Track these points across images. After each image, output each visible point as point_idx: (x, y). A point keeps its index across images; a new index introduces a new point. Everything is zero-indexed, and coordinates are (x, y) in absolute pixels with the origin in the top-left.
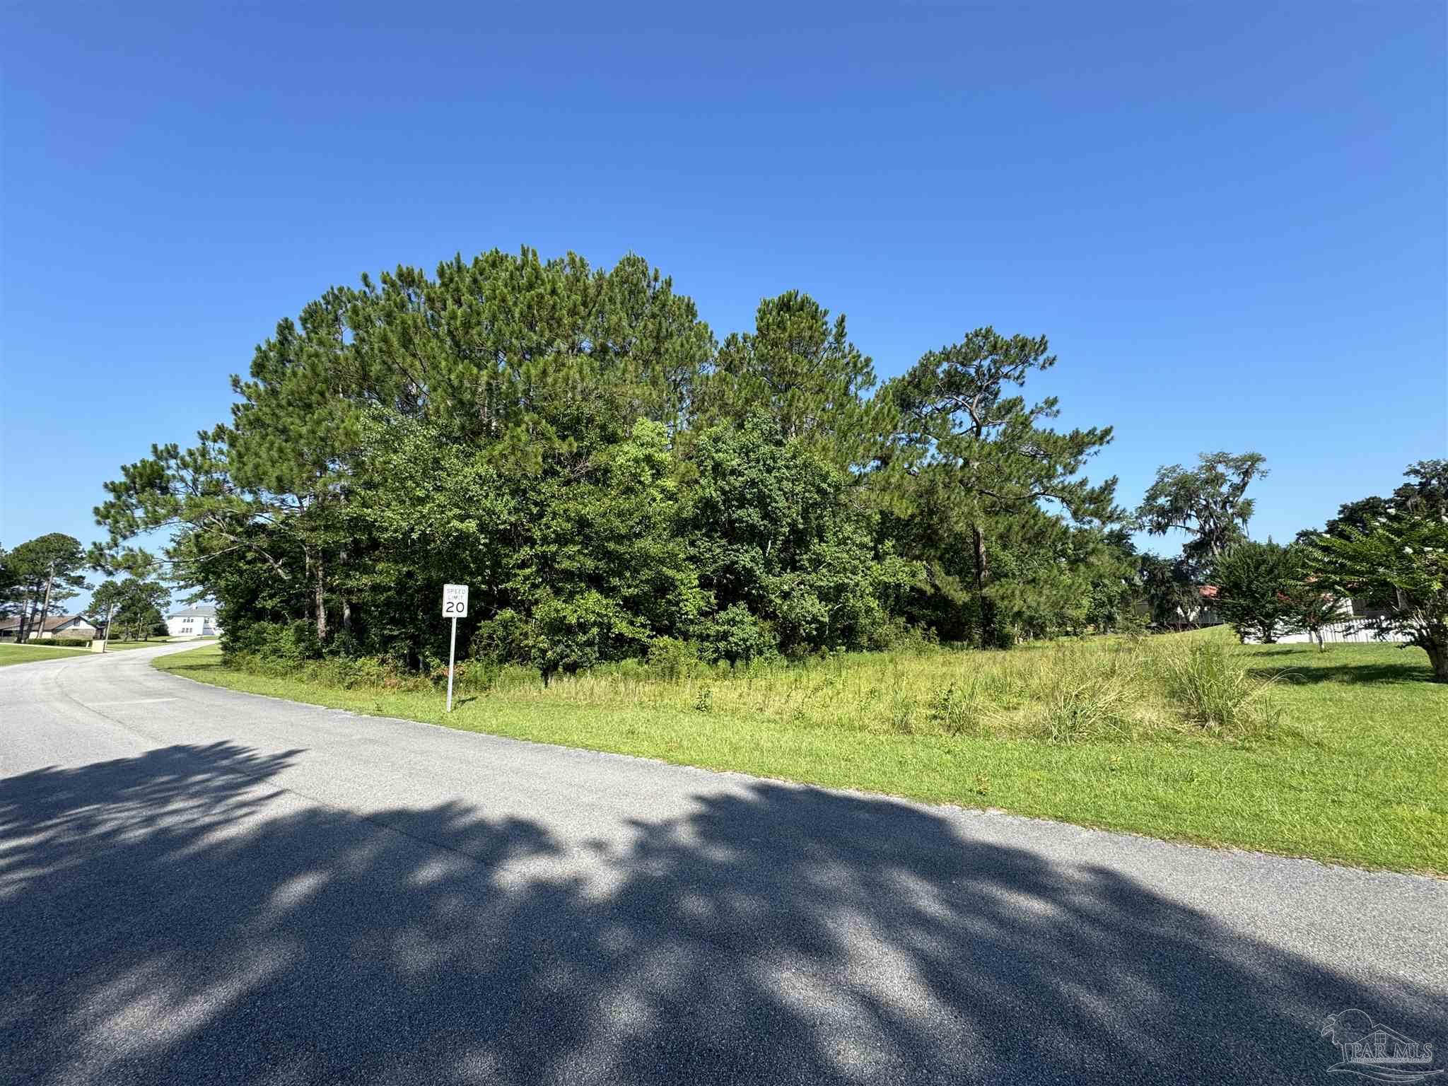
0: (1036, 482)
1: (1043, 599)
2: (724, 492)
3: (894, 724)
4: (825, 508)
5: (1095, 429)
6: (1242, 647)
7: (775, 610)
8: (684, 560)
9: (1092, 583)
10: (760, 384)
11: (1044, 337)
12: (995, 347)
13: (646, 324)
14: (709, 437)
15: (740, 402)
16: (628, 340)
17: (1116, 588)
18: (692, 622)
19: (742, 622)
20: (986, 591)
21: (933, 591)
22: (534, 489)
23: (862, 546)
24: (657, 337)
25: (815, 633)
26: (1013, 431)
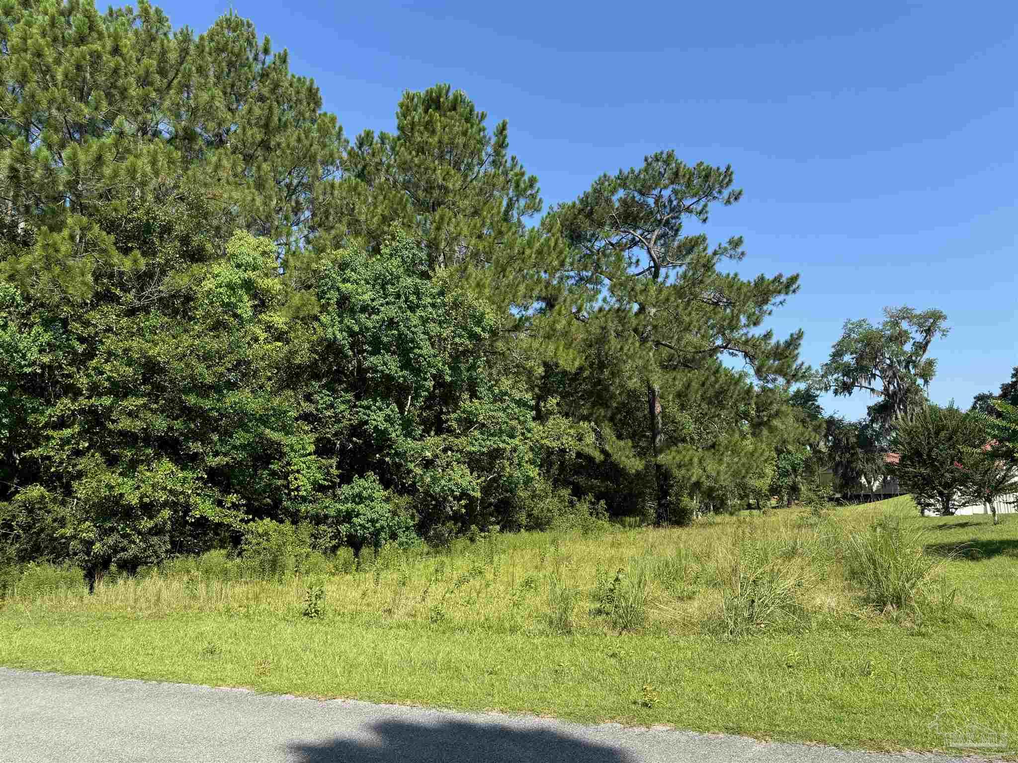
0: (718, 333)
1: (723, 468)
2: (352, 334)
3: (551, 622)
4: (479, 357)
5: (780, 276)
6: (924, 519)
7: (414, 483)
8: (297, 419)
9: (776, 449)
10: (401, 199)
11: (728, 168)
12: (676, 174)
13: (251, 109)
14: (334, 262)
15: (375, 220)
16: (224, 127)
17: (800, 456)
18: (304, 499)
19: (371, 498)
20: (662, 458)
21: (602, 457)
22: (79, 319)
23: (520, 403)
24: (266, 126)
25: (464, 511)
26: (693, 274)
